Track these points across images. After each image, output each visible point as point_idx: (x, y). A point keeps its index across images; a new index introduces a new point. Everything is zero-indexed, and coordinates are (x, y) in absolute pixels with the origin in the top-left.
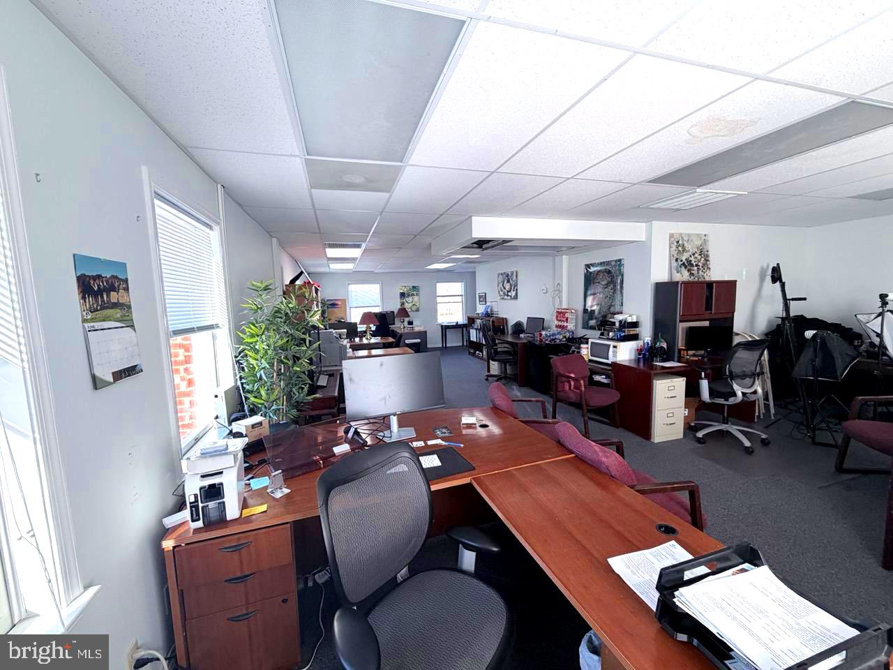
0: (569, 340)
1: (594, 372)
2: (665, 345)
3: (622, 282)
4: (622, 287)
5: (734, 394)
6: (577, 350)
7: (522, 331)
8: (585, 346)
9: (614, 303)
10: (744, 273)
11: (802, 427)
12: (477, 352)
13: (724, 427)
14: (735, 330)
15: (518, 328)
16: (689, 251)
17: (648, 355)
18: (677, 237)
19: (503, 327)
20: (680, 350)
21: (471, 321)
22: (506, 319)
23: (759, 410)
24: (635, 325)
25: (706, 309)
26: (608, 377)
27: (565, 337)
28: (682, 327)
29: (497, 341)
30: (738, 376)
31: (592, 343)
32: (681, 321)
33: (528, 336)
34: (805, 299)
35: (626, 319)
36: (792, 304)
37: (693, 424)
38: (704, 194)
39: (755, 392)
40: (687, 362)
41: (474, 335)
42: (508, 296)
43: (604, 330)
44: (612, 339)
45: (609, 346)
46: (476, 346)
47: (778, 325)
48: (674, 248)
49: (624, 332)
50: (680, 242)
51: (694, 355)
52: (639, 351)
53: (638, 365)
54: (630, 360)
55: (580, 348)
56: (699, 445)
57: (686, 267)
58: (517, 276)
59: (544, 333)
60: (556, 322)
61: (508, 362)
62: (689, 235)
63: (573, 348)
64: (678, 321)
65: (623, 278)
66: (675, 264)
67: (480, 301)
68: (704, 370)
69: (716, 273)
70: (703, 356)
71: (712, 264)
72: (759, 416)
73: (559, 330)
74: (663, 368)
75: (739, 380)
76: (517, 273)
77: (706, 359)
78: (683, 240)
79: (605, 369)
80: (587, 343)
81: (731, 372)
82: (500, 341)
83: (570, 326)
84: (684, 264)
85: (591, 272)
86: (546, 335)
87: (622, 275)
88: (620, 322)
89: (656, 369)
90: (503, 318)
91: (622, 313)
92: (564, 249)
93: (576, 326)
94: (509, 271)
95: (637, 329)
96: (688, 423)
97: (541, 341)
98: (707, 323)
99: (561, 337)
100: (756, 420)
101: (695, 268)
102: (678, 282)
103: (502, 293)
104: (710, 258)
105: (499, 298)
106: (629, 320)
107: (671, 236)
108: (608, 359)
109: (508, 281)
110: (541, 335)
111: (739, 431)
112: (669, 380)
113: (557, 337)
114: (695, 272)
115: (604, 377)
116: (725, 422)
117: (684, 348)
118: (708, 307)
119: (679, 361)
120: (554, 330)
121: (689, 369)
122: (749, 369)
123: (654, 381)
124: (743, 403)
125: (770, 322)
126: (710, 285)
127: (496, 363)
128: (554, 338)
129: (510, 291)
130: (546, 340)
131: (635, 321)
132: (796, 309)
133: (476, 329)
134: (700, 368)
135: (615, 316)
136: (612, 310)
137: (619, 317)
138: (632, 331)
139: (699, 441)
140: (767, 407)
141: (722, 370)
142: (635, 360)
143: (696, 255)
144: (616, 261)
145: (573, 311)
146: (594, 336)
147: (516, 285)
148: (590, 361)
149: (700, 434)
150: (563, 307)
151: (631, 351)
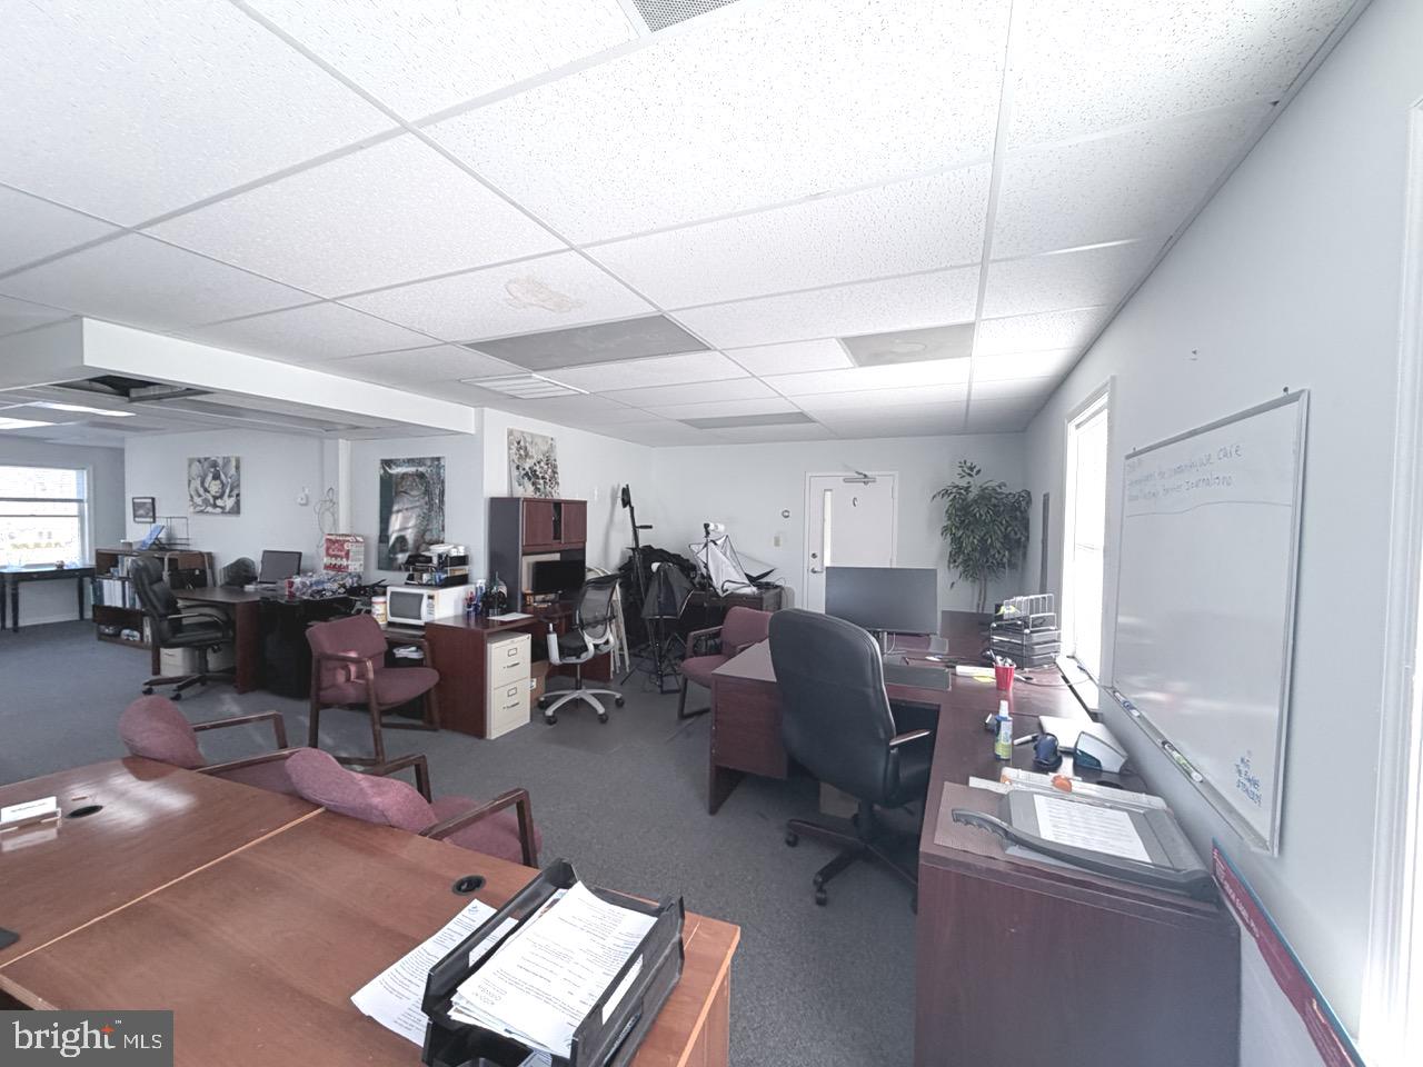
0: (353, 591)
1: (394, 644)
2: (504, 590)
3: (442, 493)
4: (442, 501)
5: (585, 648)
6: (365, 608)
7: (251, 579)
8: (381, 599)
9: (430, 527)
10: (596, 492)
11: (653, 676)
12: (126, 632)
13: (576, 694)
14: (588, 564)
15: (241, 573)
16: (532, 457)
17: (483, 606)
18: (518, 436)
19: (203, 572)
20: (524, 596)
21: (106, 562)
22: (209, 554)
23: (614, 664)
24: (463, 560)
25: (555, 538)
26: (419, 648)
27: (343, 586)
28: (526, 563)
29: (181, 604)
30: (589, 624)
31: (392, 593)
32: (524, 554)
33: (265, 589)
34: (651, 527)
35: (449, 551)
36: (641, 532)
37: (542, 699)
38: (541, 382)
39: (607, 642)
40: (535, 611)
41: (114, 593)
42: (215, 506)
43: (414, 570)
44: (427, 585)
45: (421, 596)
46: (120, 619)
47: (630, 557)
48: (514, 451)
49: (446, 572)
50: (522, 443)
51: (544, 601)
52: (469, 602)
53: (468, 624)
54: (456, 617)
55: (371, 604)
56: (550, 727)
57: (530, 479)
58: (237, 468)
59: (298, 580)
60: (326, 560)
61: (209, 646)
62: (532, 435)
63: (358, 605)
64: (520, 553)
65: (443, 487)
66: (515, 473)
67: (135, 516)
68: (552, 620)
69: (565, 491)
70: (552, 602)
71: (561, 477)
72: (615, 672)
73: (332, 573)
74: (503, 623)
75: (590, 629)
76: (238, 461)
77: (557, 605)
78: (525, 441)
79: (414, 636)
80: (384, 594)
81: (581, 620)
82: (188, 603)
83: (355, 566)
84: (527, 474)
85: (391, 475)
86: (304, 584)
87: (443, 482)
88: (440, 556)
89: (493, 626)
90: (201, 554)
91: (443, 542)
92: (339, 427)
93: (366, 566)
94: (217, 454)
95: (467, 567)
96: (537, 699)
97: (292, 595)
98: (557, 557)
99: (335, 586)
100: (612, 677)
101: (541, 481)
102: (518, 499)
103: (198, 500)
104: (559, 470)
105: (192, 509)
106: (454, 553)
107: (510, 433)
108: (419, 618)
109: (216, 477)
110: (291, 584)
111: (594, 695)
112: (508, 641)
113: (327, 586)
114: (541, 487)
115: (413, 649)
116: (578, 688)
117: (530, 592)
118: (557, 536)
119: (523, 612)
120: (323, 574)
121: (535, 620)
122: (601, 612)
123: (489, 645)
124: (595, 657)
125: (623, 553)
126: (558, 505)
127: (178, 652)
128: (320, 588)
129: (221, 497)
130: (304, 594)
131: (462, 554)
132: (645, 539)
133: (123, 580)
134: (546, 618)
135: (432, 547)
136: (428, 537)
137: (438, 549)
138: (459, 571)
139: (551, 721)
140: (622, 656)
141: (570, 618)
142: (463, 616)
143: (542, 464)
144: (433, 459)
145: (360, 539)
146: (396, 582)
147: (236, 485)
148: (391, 624)
149: (550, 712)
150: (341, 532)
151: (456, 602)
